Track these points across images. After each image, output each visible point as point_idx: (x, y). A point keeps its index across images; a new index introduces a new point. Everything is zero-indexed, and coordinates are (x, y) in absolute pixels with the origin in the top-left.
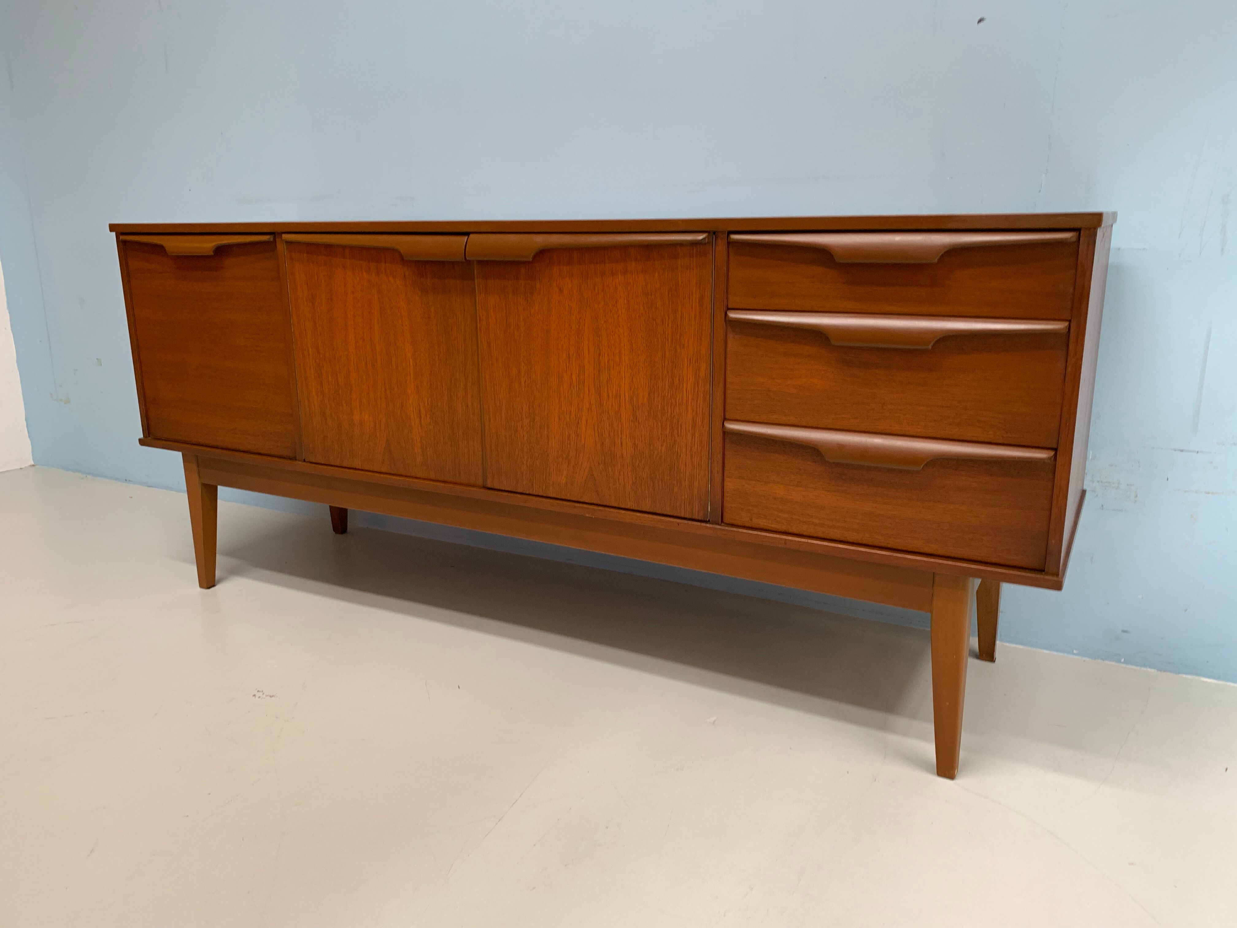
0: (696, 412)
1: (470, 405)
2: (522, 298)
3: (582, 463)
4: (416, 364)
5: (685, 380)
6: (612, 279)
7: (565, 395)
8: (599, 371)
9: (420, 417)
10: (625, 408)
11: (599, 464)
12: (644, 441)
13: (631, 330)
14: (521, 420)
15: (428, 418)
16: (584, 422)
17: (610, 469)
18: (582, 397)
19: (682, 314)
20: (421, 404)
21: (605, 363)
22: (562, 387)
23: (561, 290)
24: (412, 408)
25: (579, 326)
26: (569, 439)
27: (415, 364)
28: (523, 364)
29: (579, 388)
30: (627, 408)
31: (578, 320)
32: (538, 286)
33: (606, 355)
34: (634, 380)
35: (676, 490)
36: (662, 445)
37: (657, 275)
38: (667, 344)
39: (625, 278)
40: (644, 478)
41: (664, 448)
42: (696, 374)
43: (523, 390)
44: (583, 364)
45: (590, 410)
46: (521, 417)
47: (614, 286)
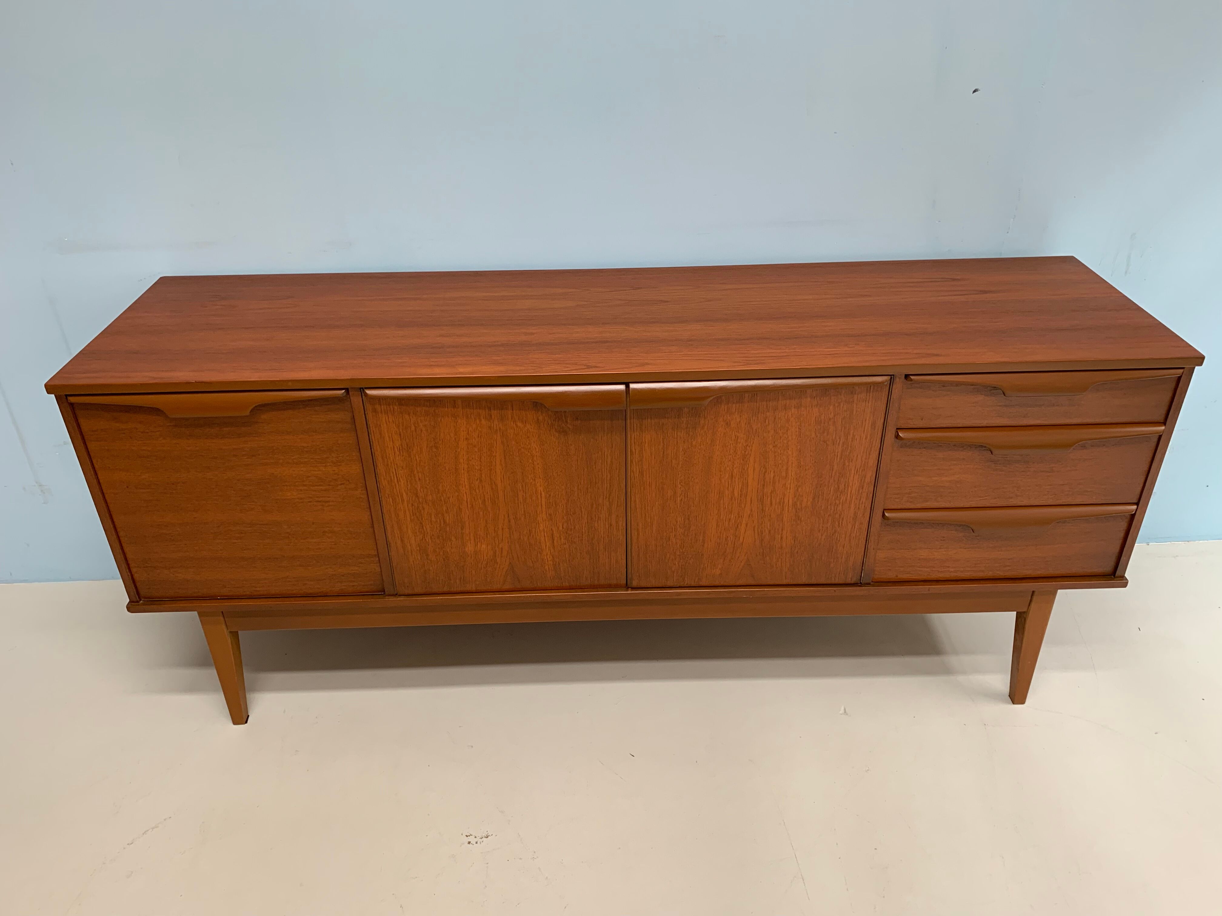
0: (859, 508)
1: (614, 523)
2: (682, 433)
3: (738, 557)
4: (550, 495)
5: (851, 484)
6: (784, 412)
7: (725, 506)
8: (764, 485)
9: (553, 540)
10: (788, 511)
11: (757, 555)
12: (804, 534)
13: (800, 451)
14: (674, 531)
15: (562, 539)
16: (743, 526)
17: (768, 558)
18: (743, 507)
19: (853, 436)
20: (554, 529)
21: (770, 479)
22: (722, 501)
23: (728, 424)
24: (543, 533)
25: (745, 452)
26: (726, 539)
27: (548, 496)
28: (680, 486)
29: (741, 500)
30: (790, 511)
31: (744, 447)
32: (702, 422)
33: (772, 472)
34: (800, 490)
35: (832, 565)
36: (822, 535)
37: (831, 407)
38: (836, 459)
39: (798, 411)
40: (801, 561)
41: (824, 537)
42: (862, 480)
43: (679, 507)
44: (747, 481)
45: (750, 516)
46: (675, 528)
47: (786, 417)
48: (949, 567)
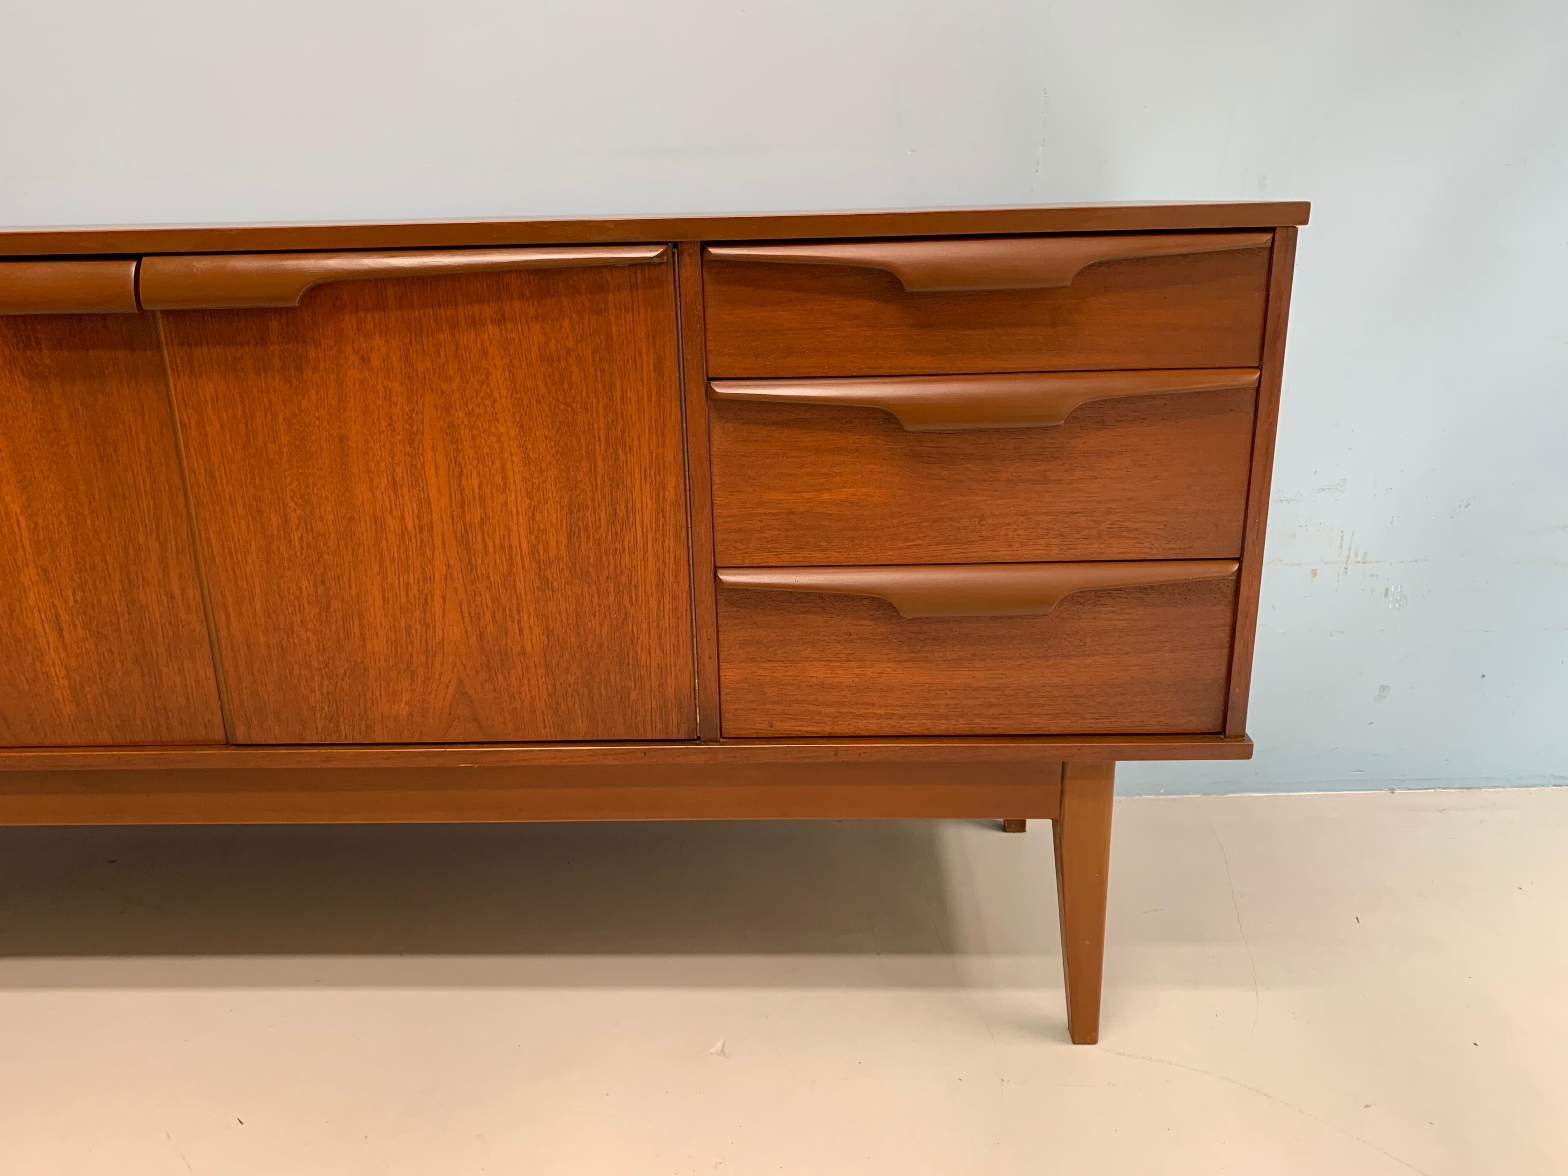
0: (664, 561)
1: (177, 593)
2: (277, 380)
3: (440, 675)
4: (36, 524)
5: (638, 506)
6: (473, 333)
7: (392, 554)
8: (462, 506)
9: (61, 630)
10: (523, 567)
11: (477, 672)
12: (565, 620)
13: (522, 426)
14: (300, 611)
15: (79, 628)
16: (438, 601)
17: (500, 677)
18: (430, 556)
19: (623, 393)
20: (57, 603)
21: (473, 491)
22: (384, 542)
23: (365, 360)
24: (36, 614)
25: (411, 425)
26: (408, 635)
27: (33, 525)
28: (292, 505)
29: (421, 540)
30: (527, 568)
31: (407, 414)
32: (313, 354)
33: (474, 475)
34: (538, 516)
35: (633, 696)
36: (601, 625)
37: (566, 323)
38: (597, 447)
39: (501, 331)
40: (570, 685)
41: (605, 629)
42: (658, 496)
43: (299, 554)
44: (426, 495)
45: (449, 577)
46: (300, 606)
47: (479, 347)
48: (873, 705)
